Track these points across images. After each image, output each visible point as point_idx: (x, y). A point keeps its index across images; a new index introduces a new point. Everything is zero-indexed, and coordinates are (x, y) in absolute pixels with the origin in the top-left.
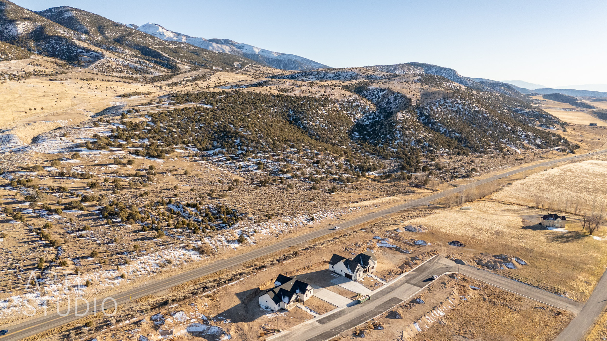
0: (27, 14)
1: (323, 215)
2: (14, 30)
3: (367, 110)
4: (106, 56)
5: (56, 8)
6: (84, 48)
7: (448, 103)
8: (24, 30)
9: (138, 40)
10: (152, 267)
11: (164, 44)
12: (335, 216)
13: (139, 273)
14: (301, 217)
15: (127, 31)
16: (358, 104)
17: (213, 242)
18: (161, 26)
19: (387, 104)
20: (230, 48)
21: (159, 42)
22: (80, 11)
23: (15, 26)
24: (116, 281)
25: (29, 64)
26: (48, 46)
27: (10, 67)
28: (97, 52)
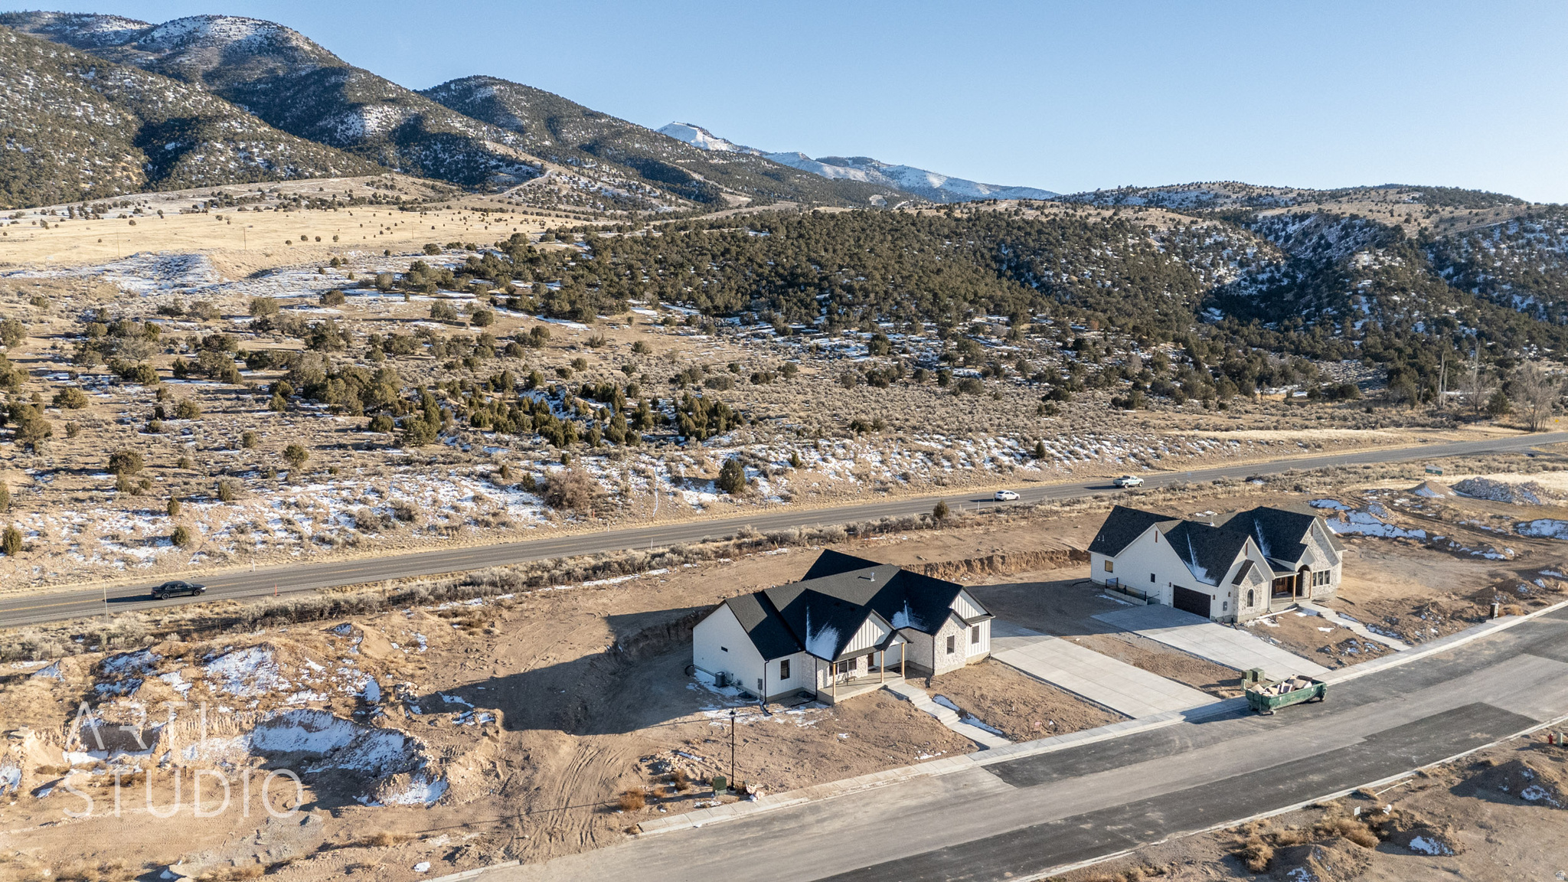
0: (391, 91)
1: (1082, 446)
2: (358, 125)
3: (1250, 257)
4: (548, 172)
5: (459, 80)
6: (503, 158)
7: (1533, 231)
8: (380, 125)
9: (637, 146)
10: (326, 522)
11: (700, 155)
12: (1135, 456)
13: (256, 537)
14: (991, 442)
15: (613, 126)
16: (1220, 239)
17: (615, 473)
18: (701, 129)
19: (1314, 250)
20: (867, 174)
21: (687, 150)
22: (512, 85)
23: (361, 116)
24: (143, 552)
25: (368, 184)
26: (426, 155)
27: (321, 189)
28: (530, 164)
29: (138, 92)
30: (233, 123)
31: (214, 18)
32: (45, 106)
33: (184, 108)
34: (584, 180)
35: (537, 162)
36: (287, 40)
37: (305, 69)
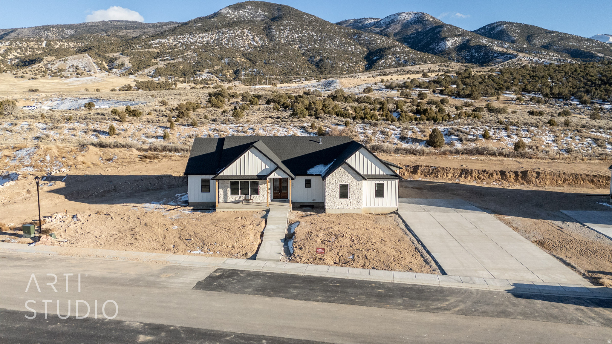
0: (459, 32)
2: (443, 46)
4: (519, 57)
5: (490, 24)
6: (501, 53)
8: (452, 45)
9: (570, 44)
11: (606, 46)
15: (559, 36)
21: (599, 44)
22: (512, 23)
23: (445, 43)
24: (151, 140)
25: (438, 66)
26: (468, 55)
27: (420, 68)
28: (512, 54)
29: (369, 41)
30: (397, 48)
31: (401, 13)
32: (341, 48)
33: (383, 45)
34: (536, 58)
35: (515, 53)
36: (425, 17)
37: (429, 27)
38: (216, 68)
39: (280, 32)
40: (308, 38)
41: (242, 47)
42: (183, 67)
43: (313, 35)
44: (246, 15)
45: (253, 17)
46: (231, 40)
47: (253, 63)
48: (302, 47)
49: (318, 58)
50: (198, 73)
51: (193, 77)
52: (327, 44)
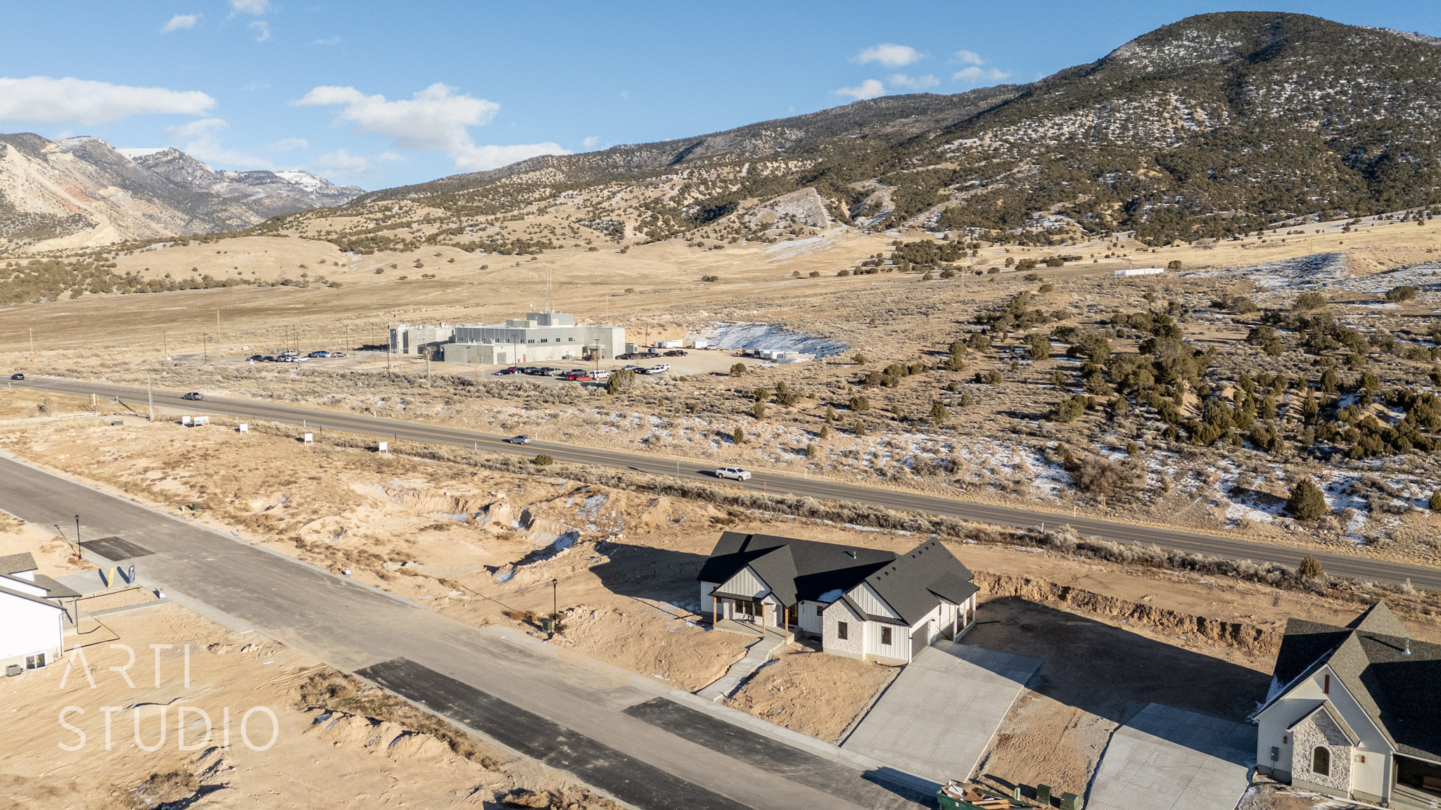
38: (1082, 198)
39: (1269, 90)
40: (1353, 97)
41: (1157, 139)
42: (1004, 203)
43: (1369, 90)
44: (1181, 54)
45: (1200, 57)
46: (1130, 126)
47: (1180, 179)
48: (1330, 123)
49: (1377, 152)
50: (1036, 215)
51: (1023, 225)
52: (1413, 108)
